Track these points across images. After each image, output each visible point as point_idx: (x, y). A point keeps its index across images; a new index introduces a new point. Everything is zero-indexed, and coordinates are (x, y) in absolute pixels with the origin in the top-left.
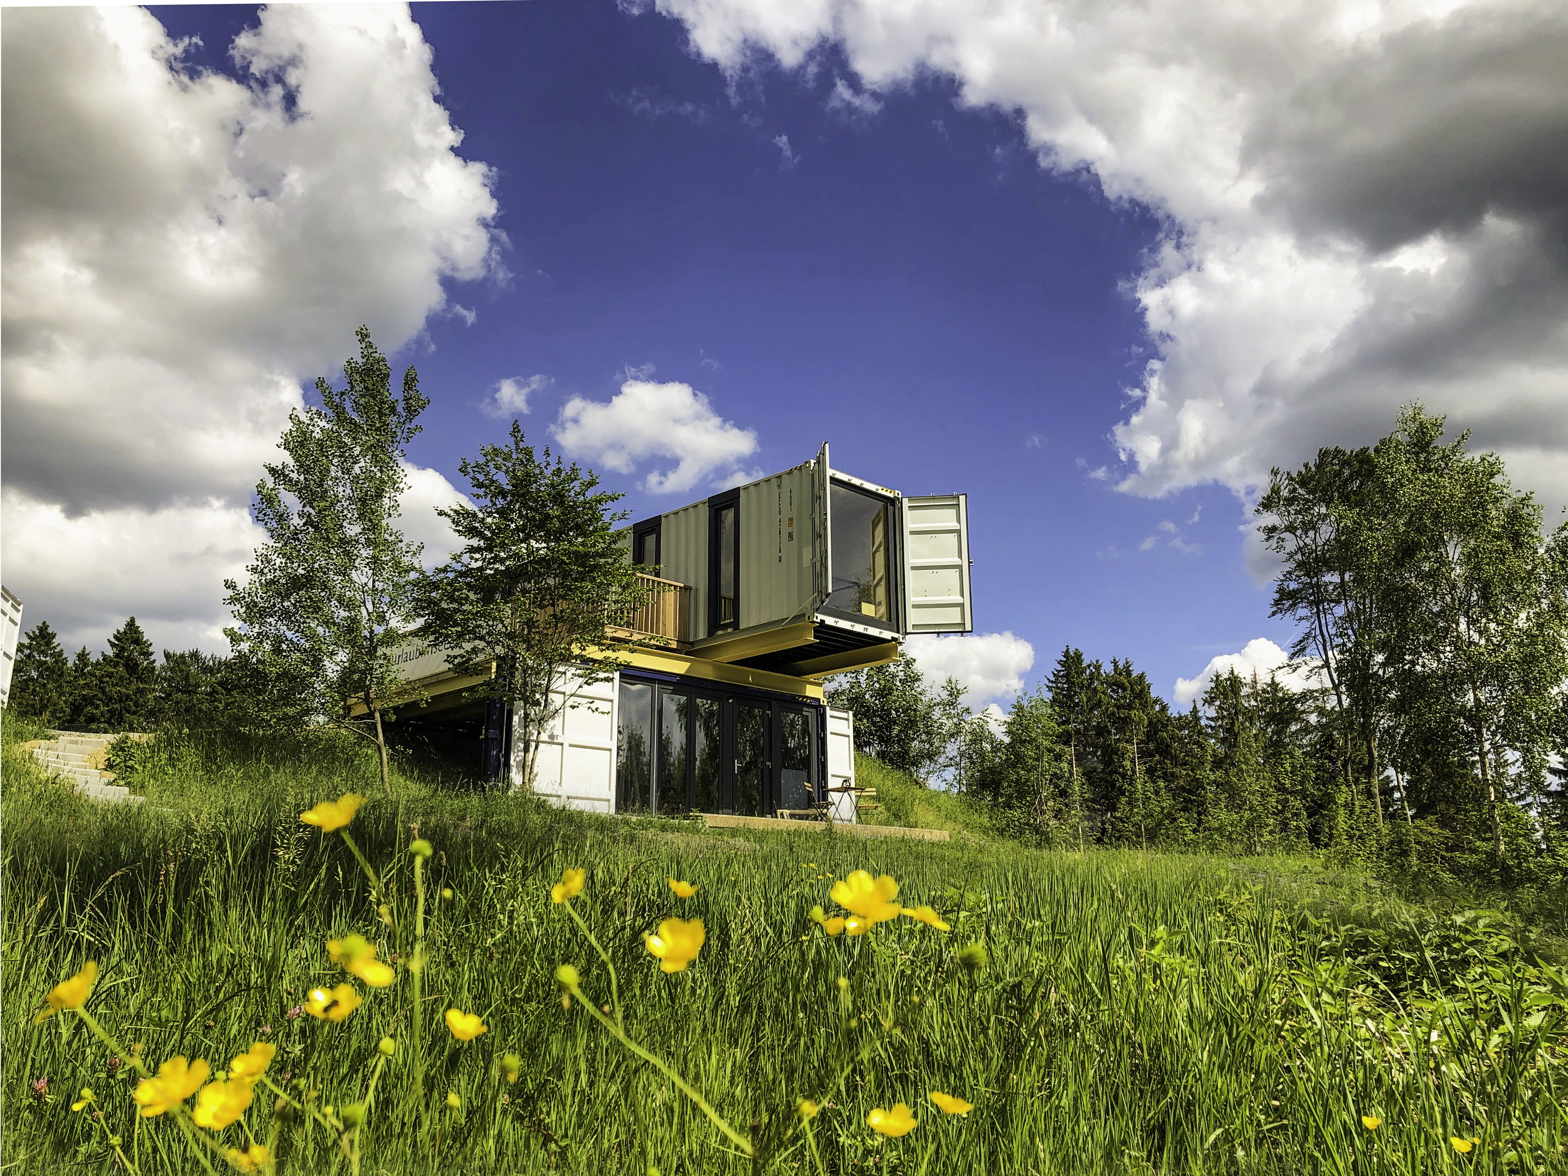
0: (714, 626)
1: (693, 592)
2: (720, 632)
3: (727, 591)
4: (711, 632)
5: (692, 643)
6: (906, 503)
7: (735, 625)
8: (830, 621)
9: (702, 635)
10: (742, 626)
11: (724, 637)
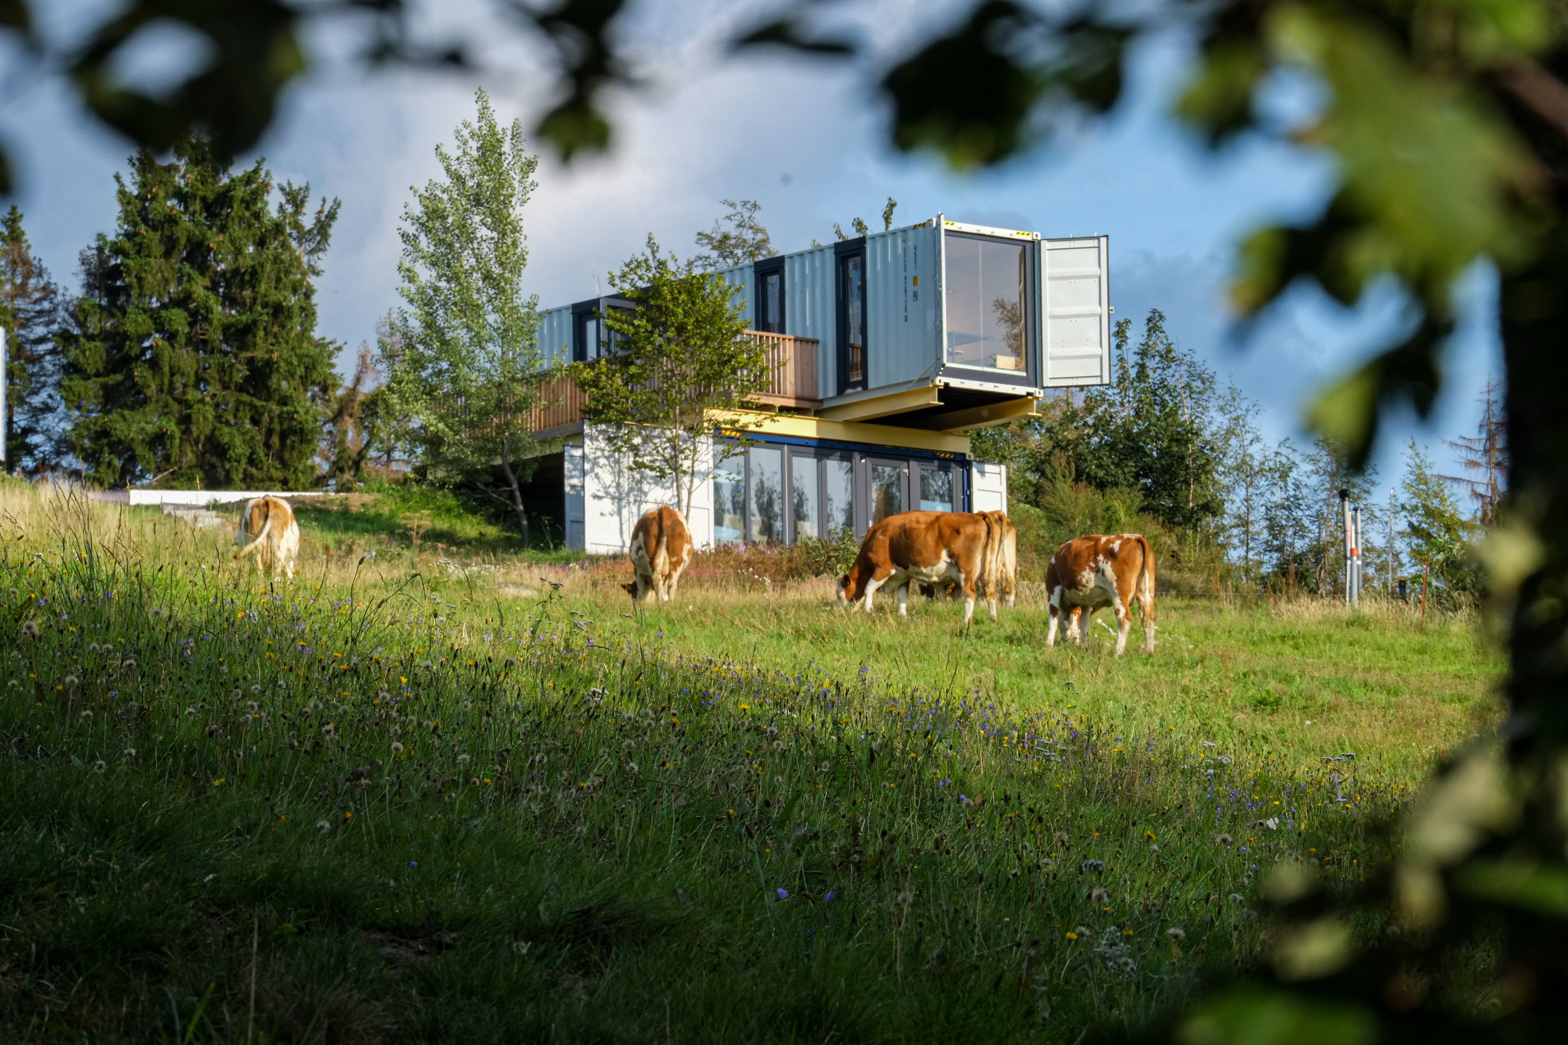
0: (843, 384)
1: (820, 345)
2: (849, 391)
3: (855, 338)
4: (840, 391)
5: (822, 401)
6: (1045, 245)
7: (864, 384)
8: (955, 383)
9: (832, 391)
10: (871, 385)
11: (853, 395)
